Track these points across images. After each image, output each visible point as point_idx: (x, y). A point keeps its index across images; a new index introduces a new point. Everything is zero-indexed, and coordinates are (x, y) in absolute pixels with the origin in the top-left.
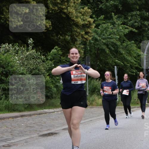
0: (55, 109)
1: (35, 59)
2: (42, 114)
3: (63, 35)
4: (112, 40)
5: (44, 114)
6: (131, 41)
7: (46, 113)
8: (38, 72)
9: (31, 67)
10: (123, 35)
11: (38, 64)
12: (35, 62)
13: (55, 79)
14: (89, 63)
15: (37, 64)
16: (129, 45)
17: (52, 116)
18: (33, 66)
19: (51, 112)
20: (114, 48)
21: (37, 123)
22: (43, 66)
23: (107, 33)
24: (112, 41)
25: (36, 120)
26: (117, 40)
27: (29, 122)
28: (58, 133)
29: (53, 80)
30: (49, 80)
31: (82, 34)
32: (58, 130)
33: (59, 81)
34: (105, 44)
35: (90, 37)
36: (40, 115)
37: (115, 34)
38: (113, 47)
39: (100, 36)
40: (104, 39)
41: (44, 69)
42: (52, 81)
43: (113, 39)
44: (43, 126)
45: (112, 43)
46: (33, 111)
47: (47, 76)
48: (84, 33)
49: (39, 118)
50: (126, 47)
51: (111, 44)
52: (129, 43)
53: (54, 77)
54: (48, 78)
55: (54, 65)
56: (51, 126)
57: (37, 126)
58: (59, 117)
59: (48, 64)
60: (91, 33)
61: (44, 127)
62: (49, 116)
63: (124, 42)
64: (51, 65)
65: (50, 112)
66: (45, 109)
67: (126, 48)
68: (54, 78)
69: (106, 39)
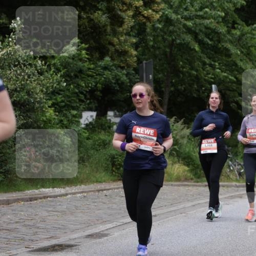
0: (67, 188)
1: (21, 67)
2: (36, 200)
3: (88, 8)
4: (207, 22)
5: (41, 198)
6: (253, 25)
7: (45, 197)
8: (26, 97)
9: (9, 86)
10: (233, 9)
11: (26, 77)
12: (21, 73)
13: (69, 115)
14: (151, 76)
15: (23, 79)
16: (248, 35)
17: (60, 205)
18: (15, 84)
19: (59, 193)
20: (211, 40)
21: (24, 222)
22: (40, 82)
23: (195, 4)
24: (205, 24)
25: (22, 213)
26: (218, 23)
27: (5, 219)
28: (76, 245)
29: (62, 118)
30: (54, 119)
31: (136, 7)
32: (75, 239)
33: (77, 119)
34: (189, 30)
35: (157, 12)
36: (31, 201)
37: (215, 8)
38: (209, 38)
39: (176, 12)
40: (187, 19)
41: (42, 91)
42: (61, 121)
43: (209, 19)
44: (38, 228)
45: (207, 28)
46: (15, 191)
47: (49, 107)
48: (141, 3)
49: (30, 210)
50: (240, 38)
51: (204, 30)
52: (247, 29)
53: (66, 110)
54: (52, 111)
55: (65, 84)
56: (59, 228)
57: (24, 230)
58: (76, 207)
59: (51, 81)
60: (158, 4)
61: (42, 230)
62: (52, 204)
63: (236, 26)
64: (59, 83)
65: (56, 194)
66: (43, 187)
67: (241, 42)
68: (65, 112)
69: (193, 19)
